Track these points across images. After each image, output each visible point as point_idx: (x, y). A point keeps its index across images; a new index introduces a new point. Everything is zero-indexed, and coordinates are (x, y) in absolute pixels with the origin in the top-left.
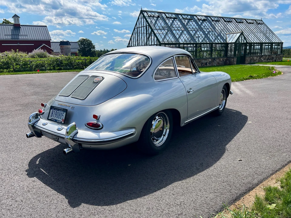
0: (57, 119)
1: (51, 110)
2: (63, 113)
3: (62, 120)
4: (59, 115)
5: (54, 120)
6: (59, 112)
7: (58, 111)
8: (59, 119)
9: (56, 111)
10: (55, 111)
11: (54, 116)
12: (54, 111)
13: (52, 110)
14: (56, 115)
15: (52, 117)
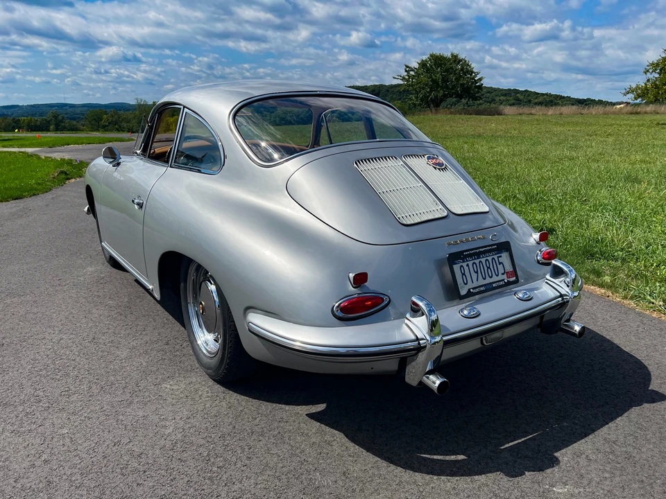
0: (488, 280)
1: (456, 268)
2: (496, 257)
3: (505, 277)
4: (489, 268)
5: (482, 289)
6: (483, 260)
7: (477, 261)
8: (495, 279)
9: (470, 263)
10: (468, 265)
11: (475, 279)
12: (464, 265)
13: (459, 265)
14: (477, 272)
15: (470, 285)
